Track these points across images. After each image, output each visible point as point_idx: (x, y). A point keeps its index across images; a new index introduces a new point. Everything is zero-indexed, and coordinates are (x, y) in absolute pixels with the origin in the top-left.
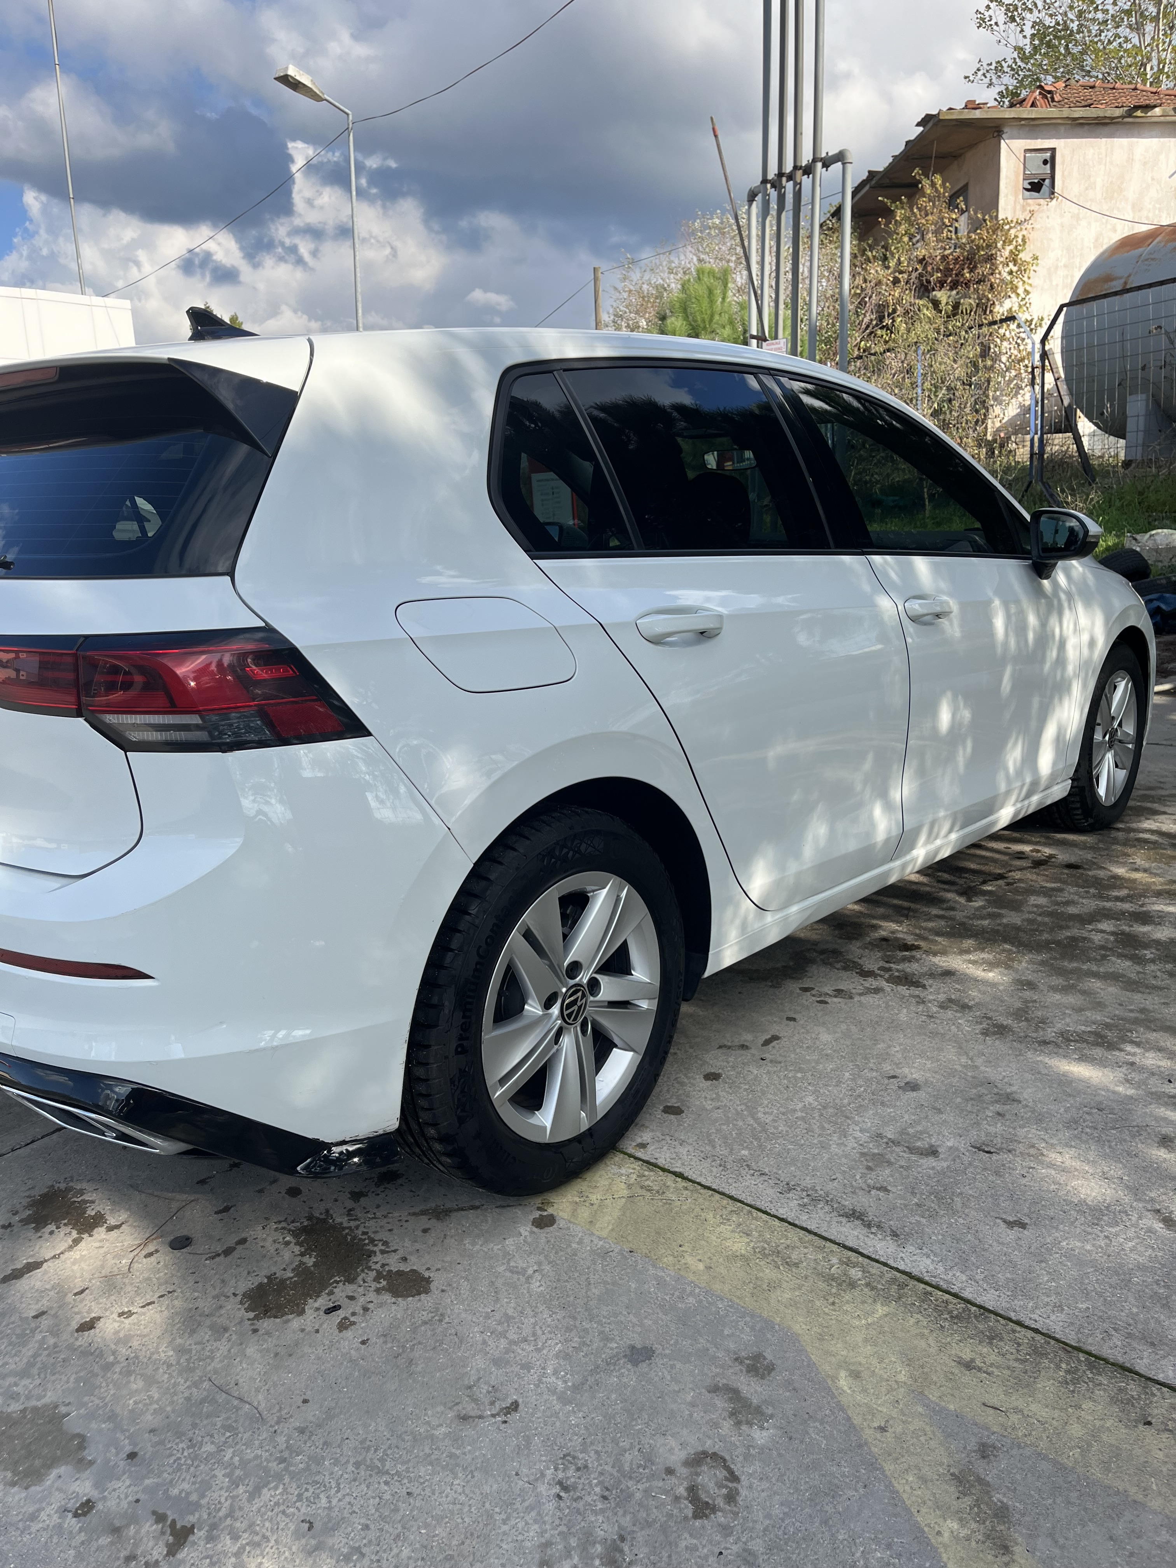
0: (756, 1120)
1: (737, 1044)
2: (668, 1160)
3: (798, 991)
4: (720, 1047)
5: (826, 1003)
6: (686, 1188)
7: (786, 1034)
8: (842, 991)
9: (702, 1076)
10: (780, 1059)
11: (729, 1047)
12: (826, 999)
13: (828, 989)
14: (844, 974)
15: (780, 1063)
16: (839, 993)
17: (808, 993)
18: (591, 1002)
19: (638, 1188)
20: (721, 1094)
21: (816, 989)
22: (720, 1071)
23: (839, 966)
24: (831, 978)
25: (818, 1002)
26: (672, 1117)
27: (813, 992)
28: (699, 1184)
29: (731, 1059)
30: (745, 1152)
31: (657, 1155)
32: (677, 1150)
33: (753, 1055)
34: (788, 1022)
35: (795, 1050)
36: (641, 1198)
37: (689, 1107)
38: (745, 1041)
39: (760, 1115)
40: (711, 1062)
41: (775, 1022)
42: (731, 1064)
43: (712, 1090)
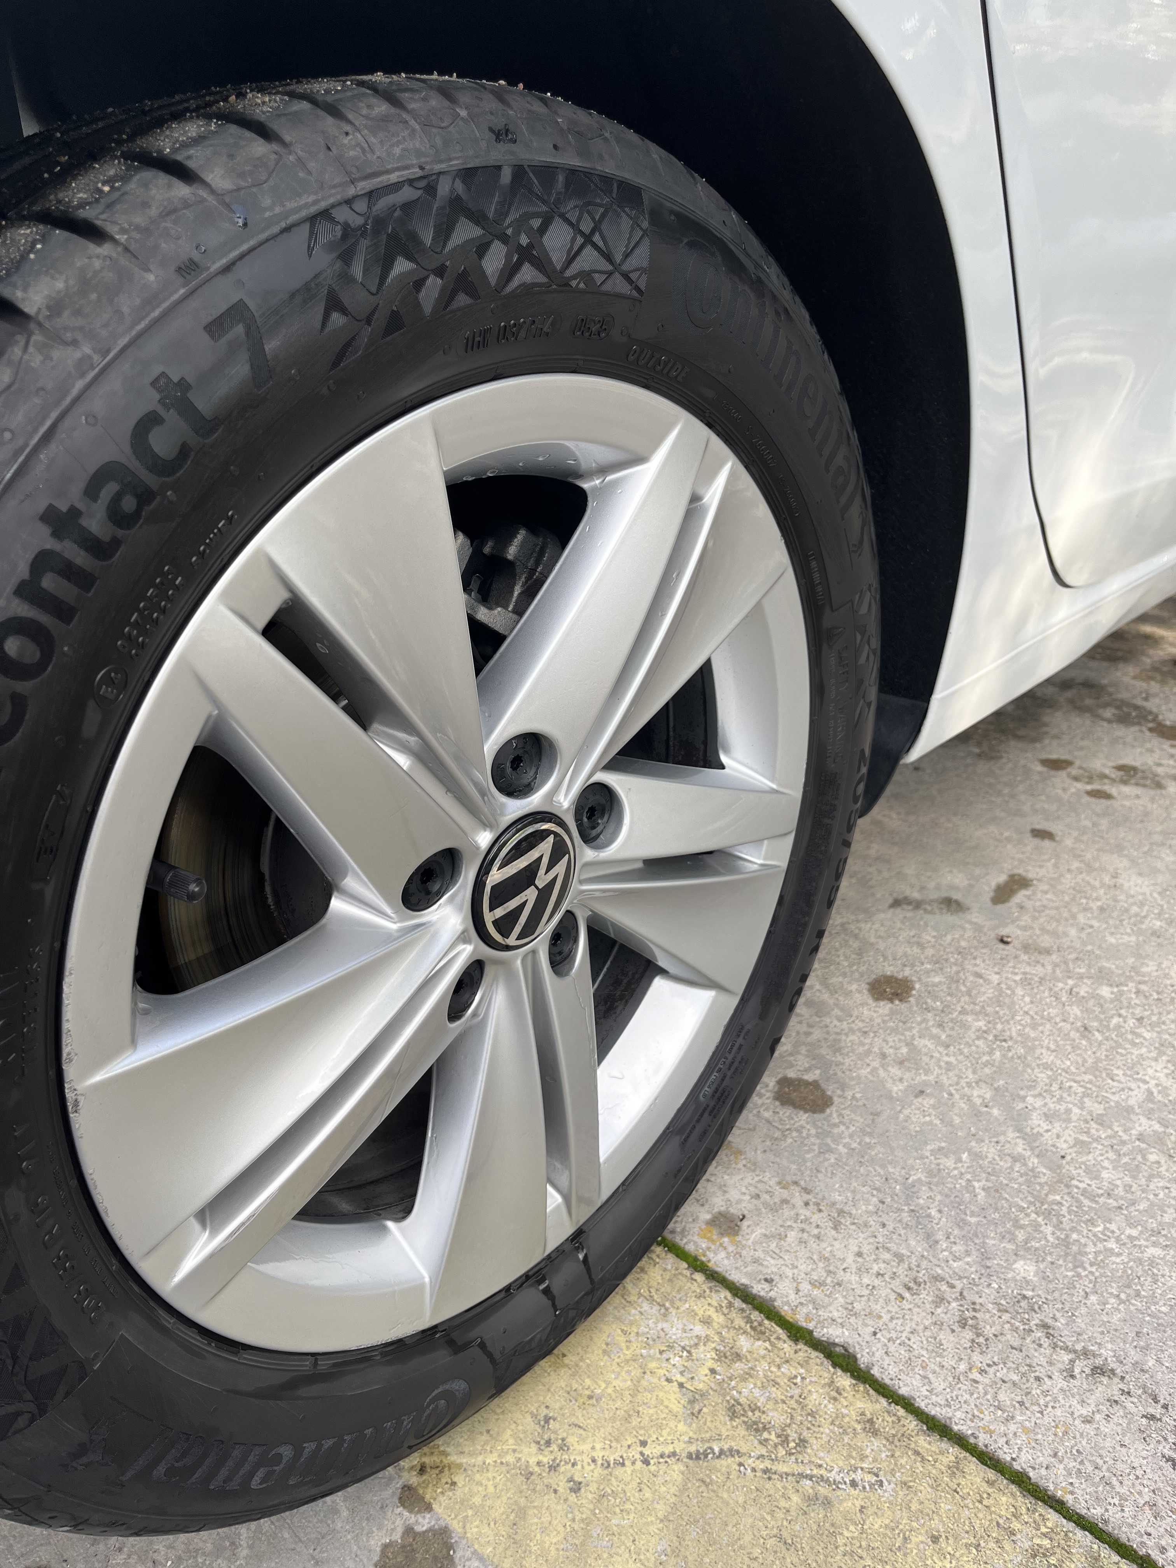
0: (1031, 1139)
1: (934, 895)
2: (805, 1287)
3: (1039, 768)
4: (897, 903)
5: (1108, 796)
6: (870, 1427)
7: (1042, 872)
8: (1134, 769)
9: (865, 987)
10: (1046, 941)
11: (918, 905)
12: (1107, 788)
13: (1099, 764)
14: (1129, 733)
15: (1048, 952)
16: (1128, 773)
17: (1063, 774)
18: (588, 864)
19: (722, 1416)
20: (920, 1043)
21: (1078, 763)
22: (907, 972)
23: (1108, 713)
24: (1100, 739)
25: (1091, 793)
26: (803, 1118)
27: (1074, 771)
28: (907, 1404)
29: (928, 937)
30: (1025, 1268)
31: (771, 1266)
32: (825, 1247)
33: (978, 928)
34: (1037, 841)
35: (1074, 916)
36: (731, 1462)
37: (843, 1087)
38: (951, 887)
39: (1037, 1122)
40: (882, 945)
41: (1009, 840)
42: (930, 952)
43: (895, 1030)
